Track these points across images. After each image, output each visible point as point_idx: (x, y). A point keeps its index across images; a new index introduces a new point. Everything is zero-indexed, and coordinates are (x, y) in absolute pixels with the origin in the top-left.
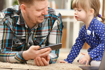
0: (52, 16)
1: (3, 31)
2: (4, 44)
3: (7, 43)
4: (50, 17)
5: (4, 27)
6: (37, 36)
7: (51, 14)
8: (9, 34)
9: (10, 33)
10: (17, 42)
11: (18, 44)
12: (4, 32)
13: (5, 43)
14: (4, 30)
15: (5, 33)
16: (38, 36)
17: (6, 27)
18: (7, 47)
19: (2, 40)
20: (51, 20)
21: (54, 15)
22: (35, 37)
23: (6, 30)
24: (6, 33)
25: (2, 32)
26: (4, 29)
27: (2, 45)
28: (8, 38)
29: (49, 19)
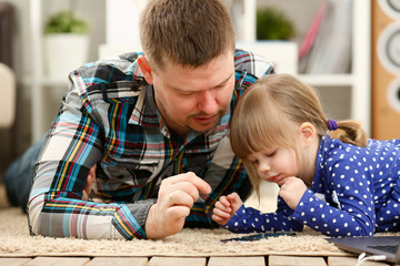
0: (242, 77)
1: (73, 132)
2: (63, 175)
3: (74, 179)
5: (81, 122)
7: (240, 72)
8: (90, 147)
9: (95, 145)
12: (75, 137)
13: (67, 173)
14: (80, 129)
15: (80, 142)
16: (195, 151)
17: (89, 122)
18: (70, 190)
19: (61, 162)
21: (249, 74)
22: (185, 155)
23: (87, 132)
24: (84, 140)
25: (68, 136)
26: (80, 126)
27: (56, 177)
28: (81, 161)
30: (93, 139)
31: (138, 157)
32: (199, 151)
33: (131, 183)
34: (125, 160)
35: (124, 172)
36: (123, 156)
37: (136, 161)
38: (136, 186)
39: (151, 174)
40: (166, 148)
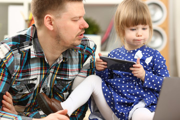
0: (85, 48)
4: (81, 50)
6: (59, 78)
7: (84, 45)
10: (22, 91)
11: (22, 93)
16: (62, 78)
17: (3, 71)
20: (83, 55)
21: (88, 47)
22: (56, 79)
24: (1, 80)
28: (1, 90)
29: (80, 52)
30: (5, 79)
31: (28, 76)
32: (64, 79)
33: (27, 92)
34: (23, 79)
35: (23, 87)
36: (23, 77)
37: (27, 79)
38: (30, 93)
39: (35, 84)
40: (41, 70)
